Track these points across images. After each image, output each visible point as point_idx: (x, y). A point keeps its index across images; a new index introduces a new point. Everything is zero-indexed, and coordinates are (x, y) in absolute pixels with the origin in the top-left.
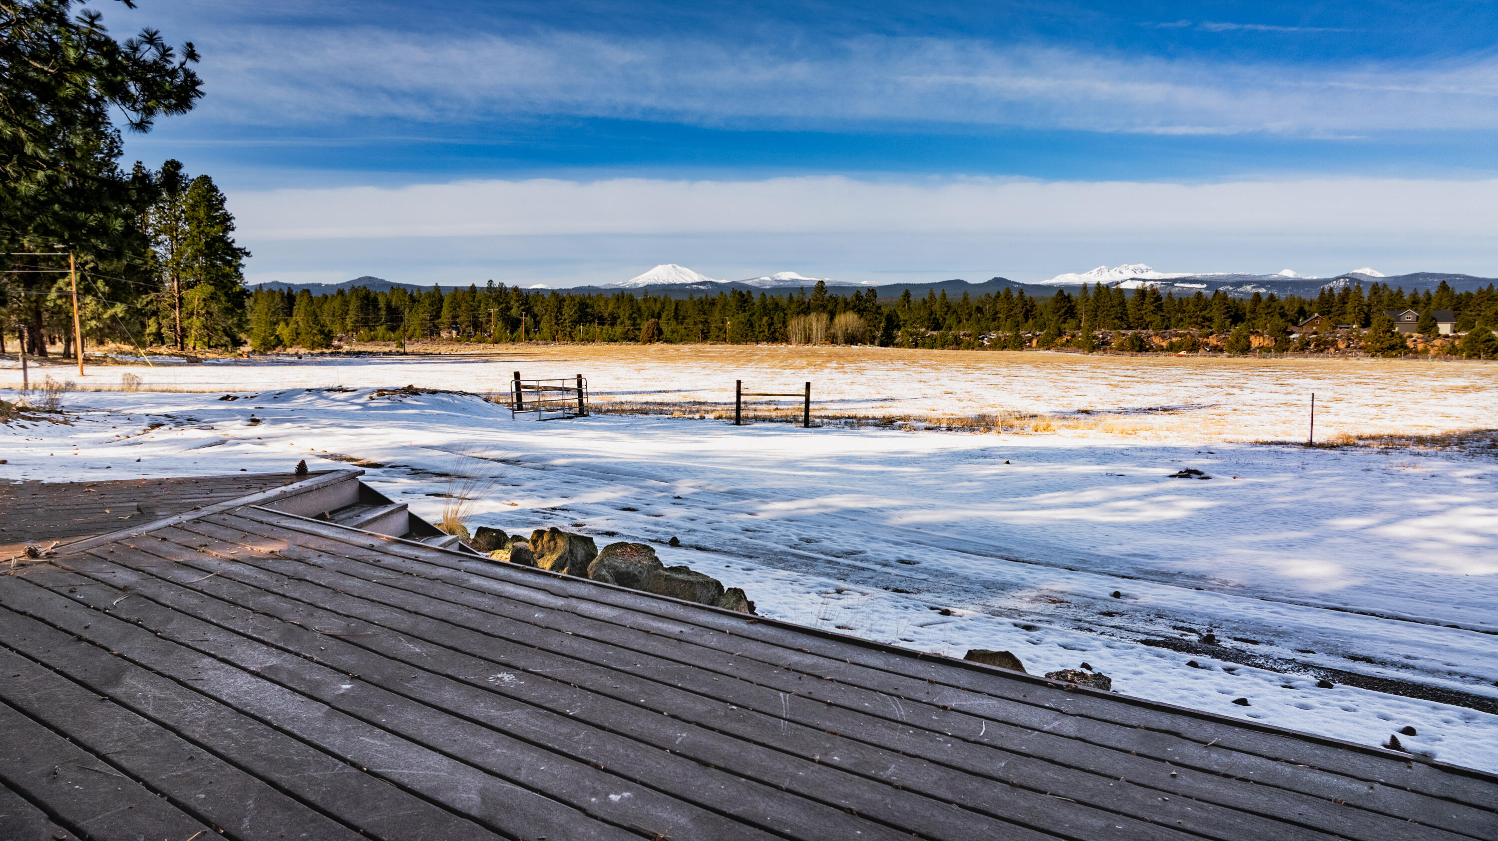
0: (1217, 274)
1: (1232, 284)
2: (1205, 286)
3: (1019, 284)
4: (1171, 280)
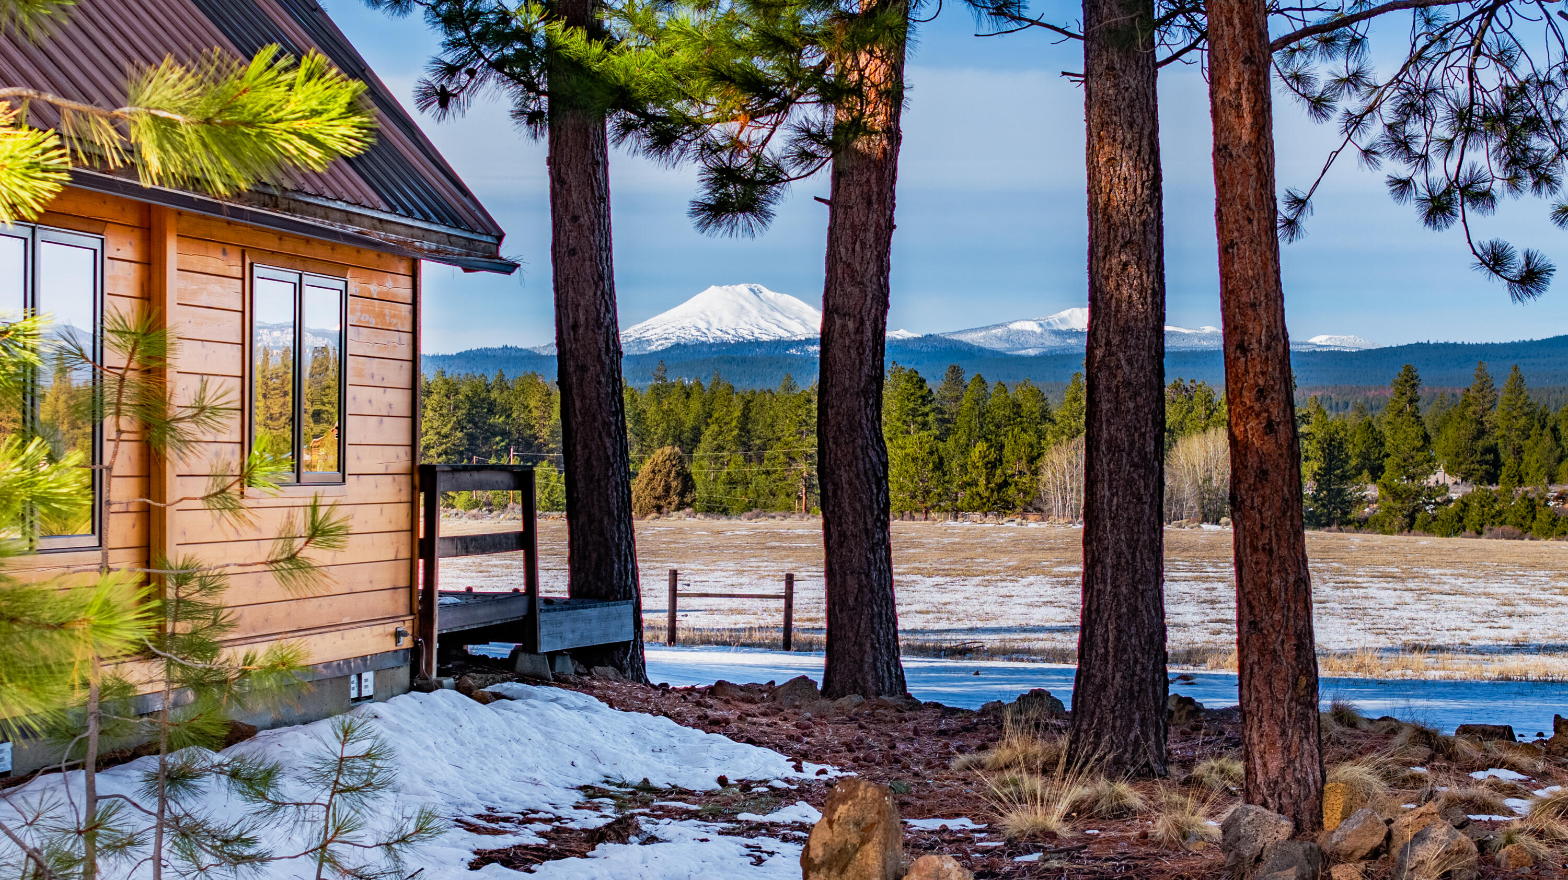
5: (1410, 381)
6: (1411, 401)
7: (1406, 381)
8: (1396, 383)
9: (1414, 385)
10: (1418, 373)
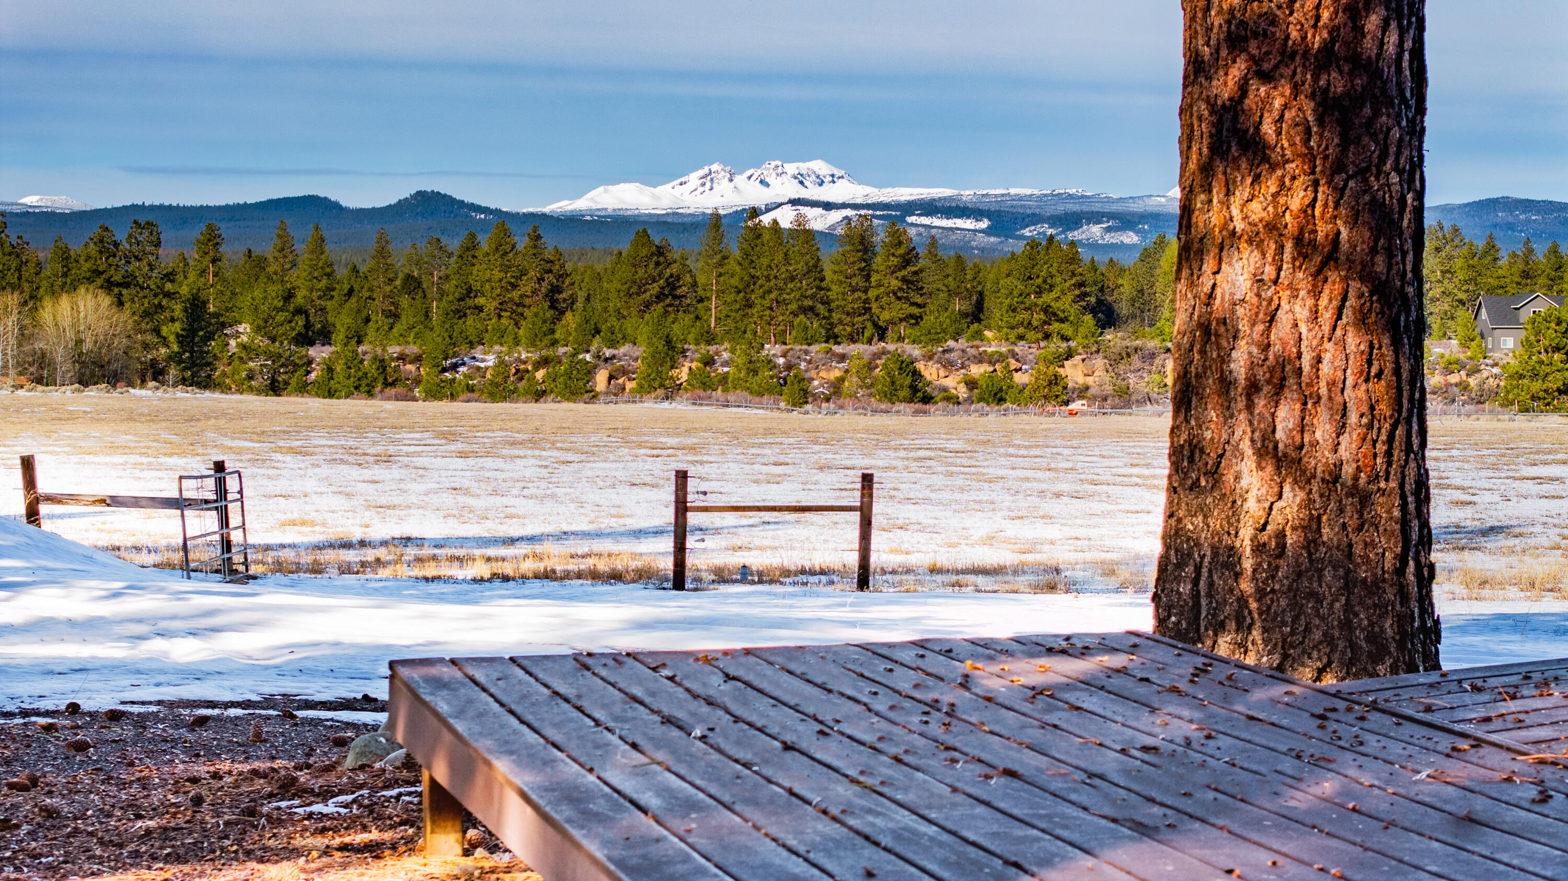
0: (1013, 191)
1: (1054, 221)
2: (984, 224)
3: (486, 210)
4: (897, 206)
5: (212, 239)
6: (214, 261)
7: (209, 240)
8: (199, 242)
9: (217, 244)
10: (221, 231)
